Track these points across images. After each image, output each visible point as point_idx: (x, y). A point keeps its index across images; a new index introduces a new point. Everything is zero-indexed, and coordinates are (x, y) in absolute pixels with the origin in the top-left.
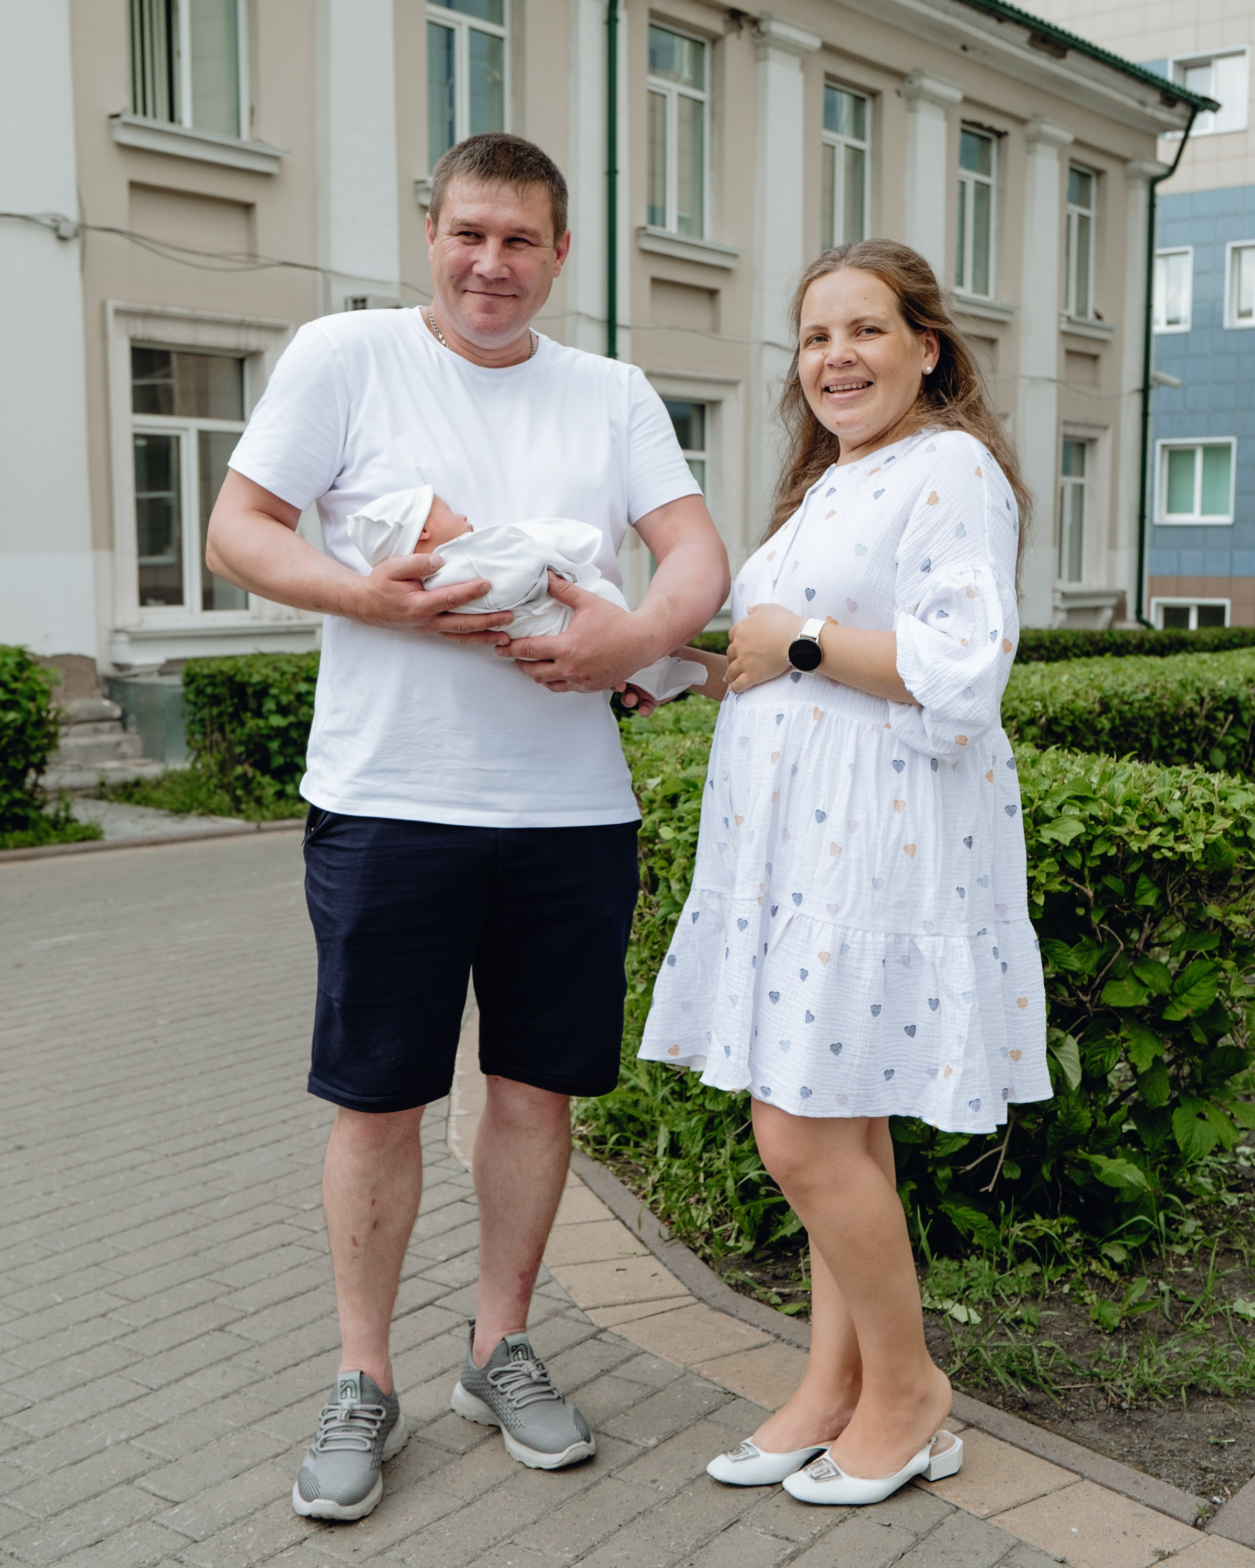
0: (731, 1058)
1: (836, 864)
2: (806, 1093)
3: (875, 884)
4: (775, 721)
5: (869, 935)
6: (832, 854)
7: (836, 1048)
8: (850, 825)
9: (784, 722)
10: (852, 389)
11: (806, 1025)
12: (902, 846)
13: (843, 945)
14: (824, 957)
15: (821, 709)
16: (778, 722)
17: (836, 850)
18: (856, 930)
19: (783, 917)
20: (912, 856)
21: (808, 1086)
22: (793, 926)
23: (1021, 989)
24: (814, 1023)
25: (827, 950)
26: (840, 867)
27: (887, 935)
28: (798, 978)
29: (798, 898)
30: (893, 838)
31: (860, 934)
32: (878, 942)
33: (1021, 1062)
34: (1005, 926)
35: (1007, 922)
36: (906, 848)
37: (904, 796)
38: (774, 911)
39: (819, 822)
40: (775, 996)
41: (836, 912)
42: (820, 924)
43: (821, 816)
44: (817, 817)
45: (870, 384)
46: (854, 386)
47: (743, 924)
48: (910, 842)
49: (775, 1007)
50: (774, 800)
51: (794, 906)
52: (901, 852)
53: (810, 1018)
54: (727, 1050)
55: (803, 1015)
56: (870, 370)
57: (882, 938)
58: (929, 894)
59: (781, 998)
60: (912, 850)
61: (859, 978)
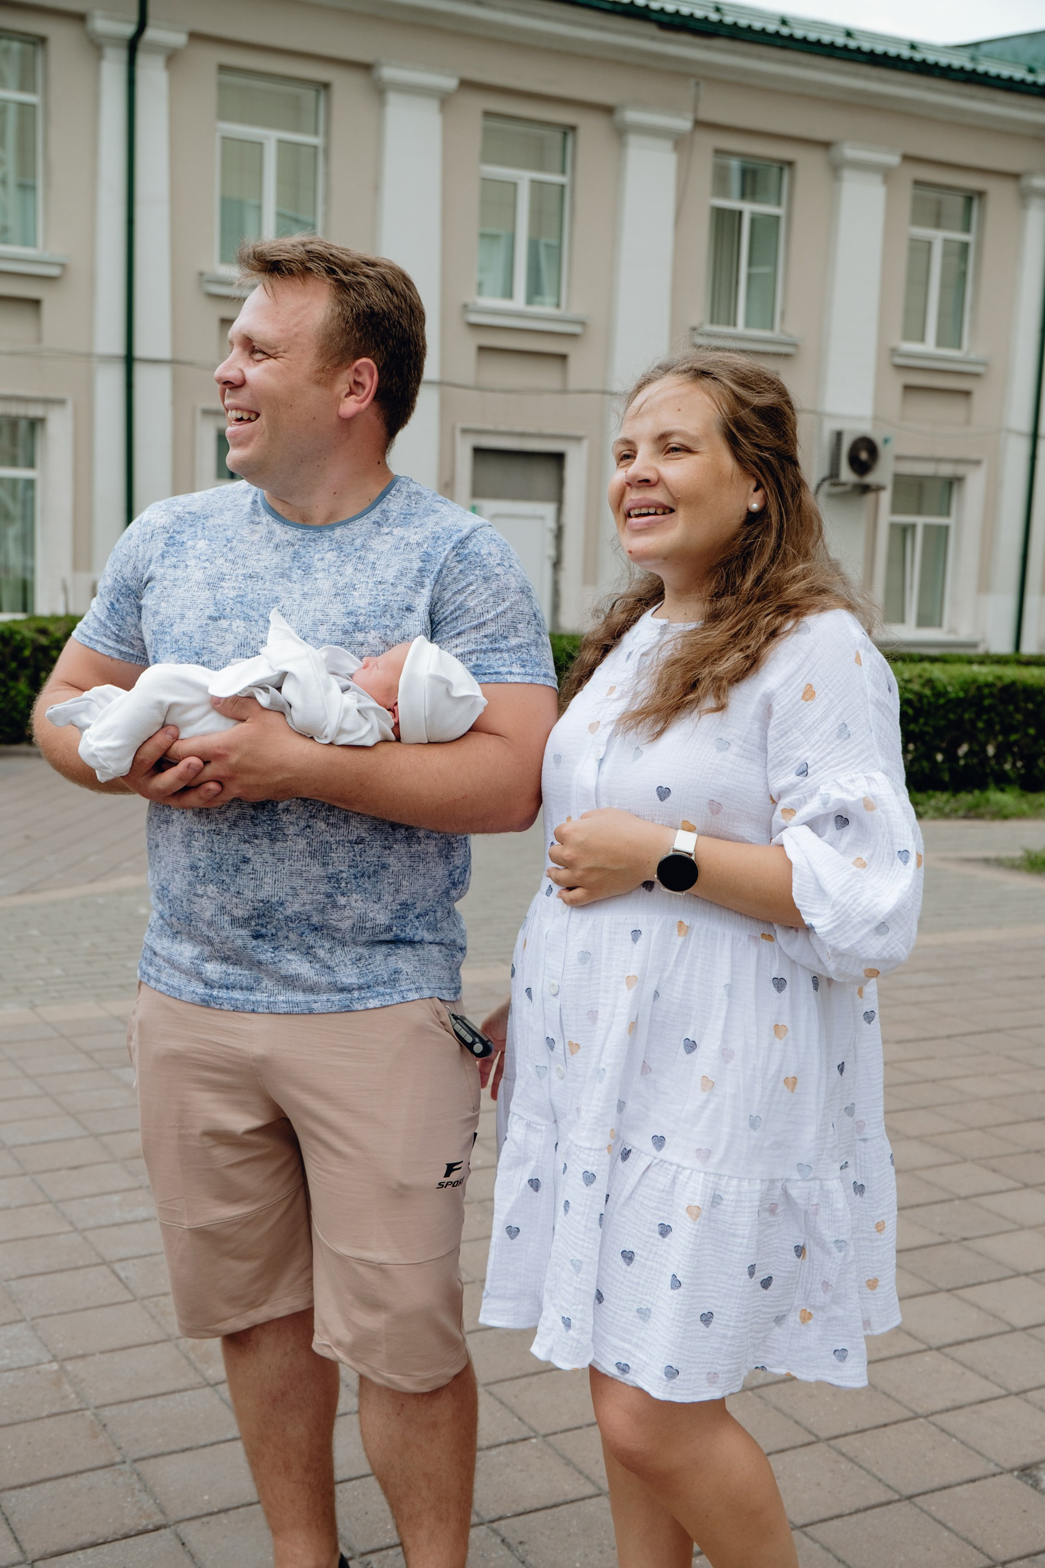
0: (571, 1332)
1: (707, 1101)
2: (672, 1373)
3: (754, 1123)
4: (630, 937)
5: (745, 1183)
6: (704, 1090)
7: (707, 1318)
8: (726, 1054)
9: (642, 939)
10: (649, 514)
11: (671, 1292)
12: (782, 1078)
13: (714, 1196)
14: (694, 1212)
15: (687, 922)
16: (635, 940)
17: (708, 1084)
18: (730, 1178)
19: (638, 1163)
20: (792, 1091)
21: (674, 1365)
22: (650, 1174)
23: (880, 1212)
24: (681, 1290)
25: (696, 1203)
26: (712, 1106)
27: (763, 1181)
28: (657, 1235)
29: (659, 1141)
30: (773, 1069)
31: (734, 1182)
32: (753, 1189)
33: (878, 1290)
34: (862, 1144)
35: (865, 1140)
36: (786, 1080)
37: (785, 1021)
38: (626, 1154)
39: (688, 1052)
40: (628, 1256)
41: (708, 1157)
42: (688, 1172)
43: (691, 1046)
44: (686, 1046)
45: (672, 511)
46: (652, 511)
47: (589, 1178)
48: (791, 1074)
49: (629, 1269)
50: (630, 1032)
51: (654, 1151)
52: (781, 1085)
53: (676, 1283)
54: (567, 1323)
55: (669, 1279)
56: (671, 494)
57: (758, 1186)
58: (810, 1133)
59: (636, 1258)
60: (792, 1083)
61: (734, 1235)
